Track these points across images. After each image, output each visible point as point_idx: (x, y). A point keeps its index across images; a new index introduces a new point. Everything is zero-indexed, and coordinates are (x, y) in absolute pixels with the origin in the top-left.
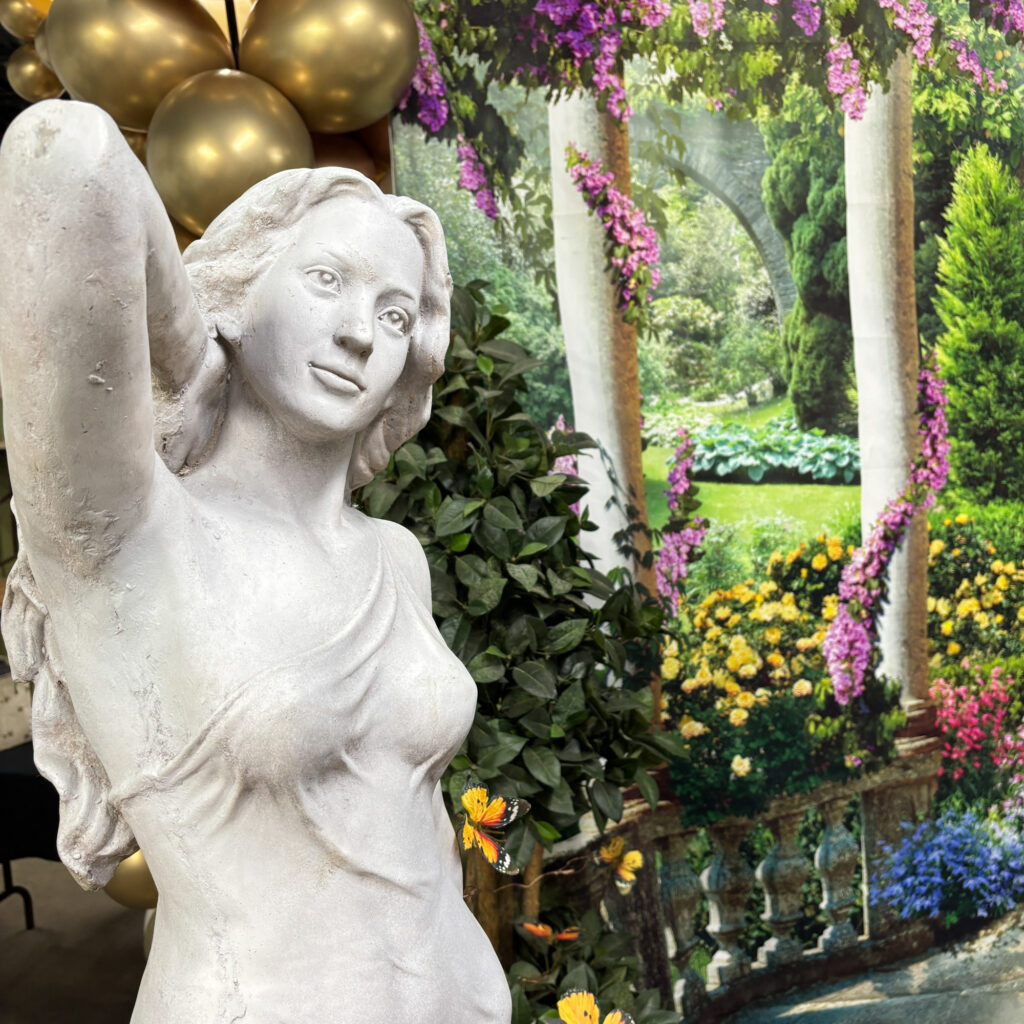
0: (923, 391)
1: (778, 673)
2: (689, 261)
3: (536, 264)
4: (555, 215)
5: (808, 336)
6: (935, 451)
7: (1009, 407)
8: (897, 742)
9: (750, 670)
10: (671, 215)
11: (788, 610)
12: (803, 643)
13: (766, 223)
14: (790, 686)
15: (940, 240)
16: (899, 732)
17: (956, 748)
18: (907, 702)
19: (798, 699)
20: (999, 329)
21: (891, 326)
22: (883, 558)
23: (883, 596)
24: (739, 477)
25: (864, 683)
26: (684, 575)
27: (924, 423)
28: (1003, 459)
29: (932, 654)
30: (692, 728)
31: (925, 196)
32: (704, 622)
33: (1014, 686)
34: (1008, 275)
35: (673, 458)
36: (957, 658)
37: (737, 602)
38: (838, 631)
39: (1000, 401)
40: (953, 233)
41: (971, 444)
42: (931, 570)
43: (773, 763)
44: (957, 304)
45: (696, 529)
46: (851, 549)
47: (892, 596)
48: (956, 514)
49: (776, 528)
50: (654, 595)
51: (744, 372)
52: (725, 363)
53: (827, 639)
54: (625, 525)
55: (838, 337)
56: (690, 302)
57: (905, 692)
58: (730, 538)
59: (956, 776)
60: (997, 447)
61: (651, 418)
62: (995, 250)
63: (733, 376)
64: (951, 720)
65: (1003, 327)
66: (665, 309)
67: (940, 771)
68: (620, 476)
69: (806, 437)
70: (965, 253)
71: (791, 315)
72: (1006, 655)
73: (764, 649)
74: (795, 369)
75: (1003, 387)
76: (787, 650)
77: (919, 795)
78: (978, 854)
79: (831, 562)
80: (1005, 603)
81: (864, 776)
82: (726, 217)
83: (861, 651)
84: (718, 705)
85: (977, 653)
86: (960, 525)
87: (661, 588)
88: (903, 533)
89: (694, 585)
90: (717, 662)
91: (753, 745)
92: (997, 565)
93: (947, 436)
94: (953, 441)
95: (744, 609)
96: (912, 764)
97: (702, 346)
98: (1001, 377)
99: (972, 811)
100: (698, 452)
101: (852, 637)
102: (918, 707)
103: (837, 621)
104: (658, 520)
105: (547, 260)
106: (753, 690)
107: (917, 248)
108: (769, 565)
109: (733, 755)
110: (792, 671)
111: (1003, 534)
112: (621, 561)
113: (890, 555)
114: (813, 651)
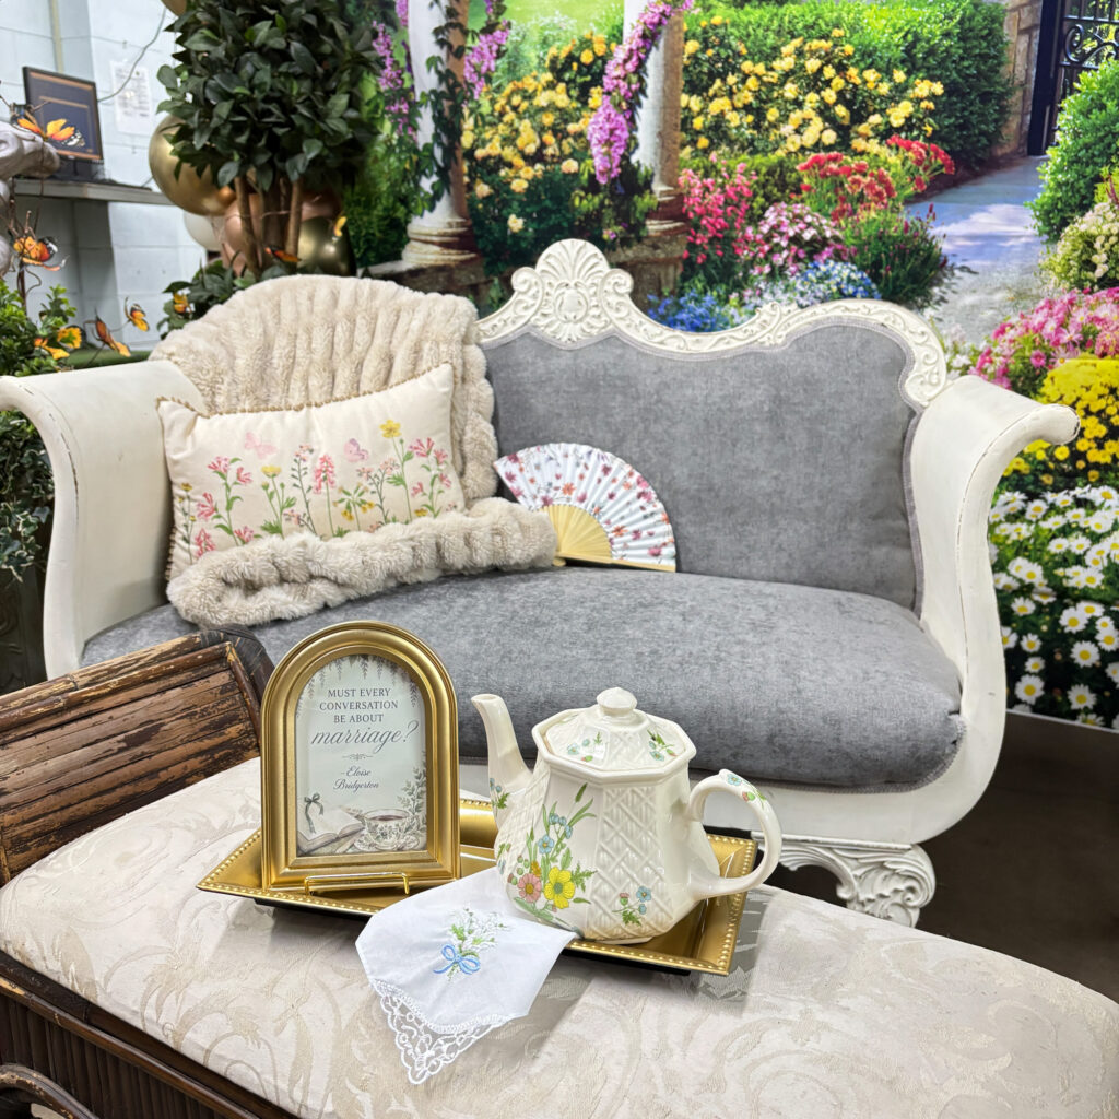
1: (550, 151)
8: (648, 222)
9: (531, 149)
11: (560, 97)
12: (572, 127)
14: (559, 163)
16: (650, 214)
17: (700, 235)
18: (659, 187)
19: (566, 175)
22: (642, 55)
23: (642, 91)
25: (620, 166)
26: (493, 69)
29: (683, 146)
30: (483, 189)
32: (503, 107)
33: (757, 183)
36: (706, 151)
37: (526, 91)
38: (601, 119)
42: (686, 68)
43: (542, 226)
45: (503, 30)
46: (613, 45)
47: (649, 91)
48: (712, 16)
49: (555, 27)
50: (460, 80)
53: (590, 125)
54: (443, 22)
57: (657, 178)
58: (524, 36)
59: (700, 261)
64: (697, 208)
67: (685, 254)
72: (753, 153)
73: (541, 130)
76: (559, 132)
77: (667, 275)
79: (597, 58)
80: (755, 104)
81: (619, 250)
83: (620, 138)
84: (503, 173)
85: (724, 148)
86: (715, 27)
87: (467, 75)
88: (660, 33)
89: (499, 78)
90: (508, 141)
91: (528, 210)
92: (747, 66)
95: (529, 97)
96: (660, 244)
99: (711, 296)
101: (613, 125)
102: (668, 193)
103: (600, 110)
104: (477, 22)
106: (533, 165)
108: (547, 59)
109: (509, 214)
110: (561, 151)
111: (756, 36)
112: (437, 51)
113: (647, 53)
114: (579, 135)
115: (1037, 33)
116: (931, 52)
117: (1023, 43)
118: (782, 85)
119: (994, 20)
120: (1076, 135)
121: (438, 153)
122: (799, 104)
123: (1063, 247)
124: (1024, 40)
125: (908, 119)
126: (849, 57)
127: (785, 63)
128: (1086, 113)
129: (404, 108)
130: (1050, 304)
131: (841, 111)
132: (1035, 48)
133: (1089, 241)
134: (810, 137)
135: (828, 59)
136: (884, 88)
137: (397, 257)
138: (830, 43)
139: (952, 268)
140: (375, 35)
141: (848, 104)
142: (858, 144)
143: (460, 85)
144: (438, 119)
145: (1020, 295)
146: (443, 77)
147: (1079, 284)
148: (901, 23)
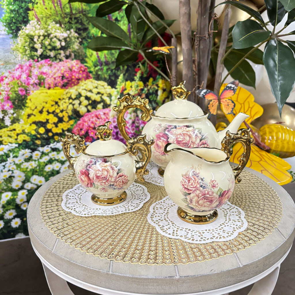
123: (21, 40)
133: (31, 38)
147: (32, 57)
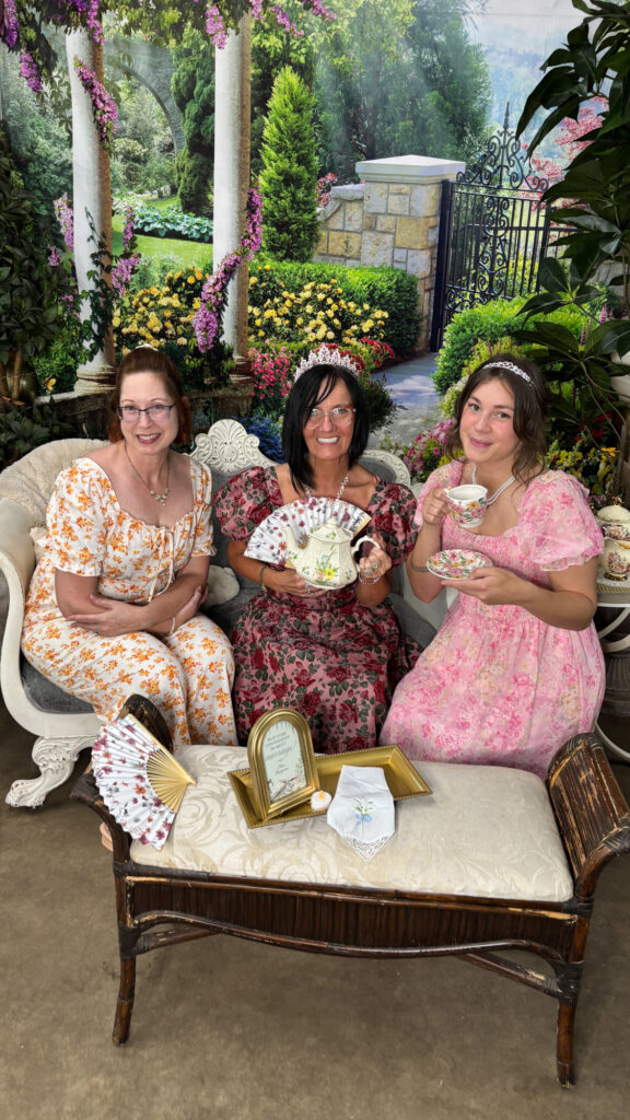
0: (250, 199)
1: (169, 332)
2: (131, 120)
3: (60, 116)
4: (72, 92)
5: (189, 164)
6: (254, 230)
7: (297, 211)
8: (231, 376)
9: (157, 329)
10: (122, 95)
11: (175, 301)
12: (183, 319)
13: (172, 103)
14: (176, 339)
15: (265, 118)
16: (232, 371)
17: (261, 384)
18: (236, 357)
19: (180, 346)
20: (294, 170)
21: (236, 163)
22: (224, 282)
23: (225, 301)
24: (154, 233)
25: (213, 343)
26: (130, 280)
27: (250, 215)
28: (293, 239)
29: (250, 334)
31: (257, 93)
32: (137, 303)
33: (293, 357)
34: (301, 140)
35: (125, 220)
36: (263, 338)
37: (152, 295)
38: (200, 316)
39: (292, 208)
40: (272, 115)
41: (274, 229)
42: (250, 291)
44: (273, 154)
45: (136, 258)
46: (207, 275)
47: (229, 302)
48: (265, 265)
49: (170, 261)
50: (110, 286)
51: (157, 180)
52: (148, 175)
53: (195, 318)
54: (97, 251)
55: (205, 167)
56: (131, 141)
57: (235, 351)
58: (150, 263)
59: (261, 398)
60: (289, 232)
61: (116, 200)
62: (294, 126)
63: (152, 182)
64: (259, 369)
65: (296, 169)
66: (120, 144)
67: (253, 394)
68: (97, 226)
69: (186, 216)
70: (278, 126)
71: (182, 152)
72: (290, 341)
73: (163, 319)
74: (182, 181)
75: (294, 201)
76: (175, 322)
77: (242, 404)
78: (272, 438)
79: (197, 281)
80: (290, 314)
81: (214, 390)
82: (150, 98)
83: (212, 328)
85: (274, 338)
86: (266, 271)
87: (114, 283)
88: (235, 270)
89: (134, 285)
90: (142, 323)
92: (285, 294)
93: (262, 223)
94: (264, 226)
95: (156, 299)
96: (238, 388)
97: (137, 165)
98: (293, 195)
99: (268, 418)
100: (137, 219)
101: (208, 320)
102: (242, 360)
103: (200, 311)
104: (118, 251)
105: (68, 115)
106: (159, 339)
107: (252, 122)
108: (166, 278)
110: (177, 332)
111: (290, 278)
112: (94, 268)
113: (228, 281)
114: (187, 324)
115: (433, 292)
116: (382, 296)
117: (427, 296)
118: (305, 306)
119: (412, 283)
120: (453, 344)
121: (95, 327)
122: (314, 317)
123: (448, 397)
124: (427, 294)
125: (371, 329)
126: (340, 294)
127: (307, 294)
128: (457, 333)
129: (71, 298)
130: (442, 425)
131: (336, 321)
132: (432, 299)
134: (321, 334)
135: (329, 294)
136: (359, 312)
137: (71, 389)
138: (330, 286)
139: (395, 406)
140: (49, 253)
141: (340, 319)
142: (346, 340)
143: (110, 289)
144: (95, 307)
145: (428, 420)
146: (98, 284)
148: (366, 280)
